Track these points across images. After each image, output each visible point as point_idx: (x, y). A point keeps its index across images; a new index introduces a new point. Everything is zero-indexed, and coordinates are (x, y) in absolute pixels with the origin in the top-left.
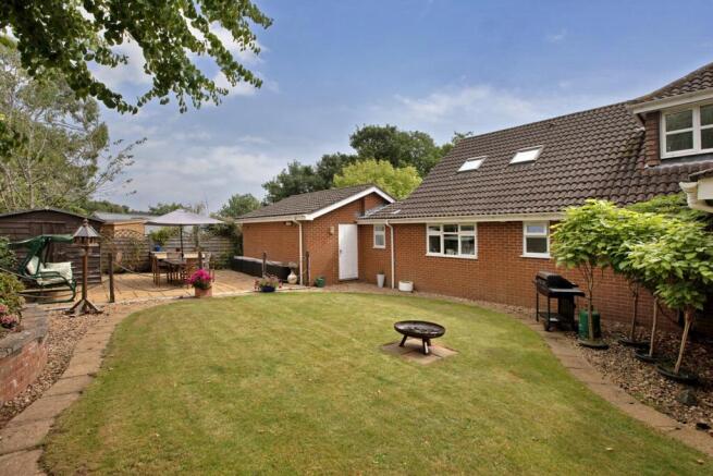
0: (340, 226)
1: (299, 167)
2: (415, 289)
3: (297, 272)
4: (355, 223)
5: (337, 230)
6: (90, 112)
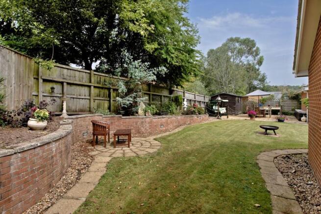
6: (257, 53)
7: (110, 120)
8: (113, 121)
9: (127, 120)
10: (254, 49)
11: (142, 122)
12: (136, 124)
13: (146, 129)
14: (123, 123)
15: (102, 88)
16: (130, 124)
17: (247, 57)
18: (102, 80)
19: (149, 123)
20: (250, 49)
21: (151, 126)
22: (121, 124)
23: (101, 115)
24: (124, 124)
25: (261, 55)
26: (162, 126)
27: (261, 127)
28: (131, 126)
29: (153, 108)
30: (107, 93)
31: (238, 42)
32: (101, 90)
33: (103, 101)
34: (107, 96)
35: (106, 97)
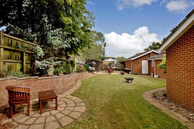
0: (142, 61)
1: (155, 43)
2: (159, 77)
3: (131, 71)
4: (147, 60)
5: (141, 62)
6: (104, 40)
7: (25, 82)
8: (29, 83)
9: (43, 80)
10: (103, 38)
11: (57, 81)
12: (52, 83)
13: (59, 86)
14: (39, 83)
15: (14, 51)
16: (47, 84)
17: (99, 42)
18: (14, 43)
19: (62, 81)
20: (100, 38)
21: (63, 83)
22: (37, 85)
23: (15, 77)
24: (41, 85)
25: (105, 41)
26: (70, 82)
27: (125, 79)
28: (48, 85)
29: (62, 69)
30: (20, 56)
31: (96, 33)
32: (12, 53)
33: (15, 63)
34: (19, 58)
35: (18, 60)
